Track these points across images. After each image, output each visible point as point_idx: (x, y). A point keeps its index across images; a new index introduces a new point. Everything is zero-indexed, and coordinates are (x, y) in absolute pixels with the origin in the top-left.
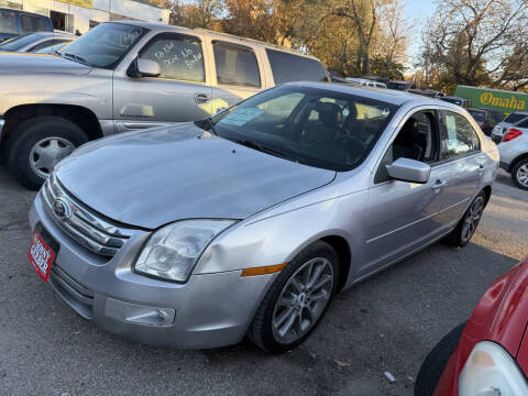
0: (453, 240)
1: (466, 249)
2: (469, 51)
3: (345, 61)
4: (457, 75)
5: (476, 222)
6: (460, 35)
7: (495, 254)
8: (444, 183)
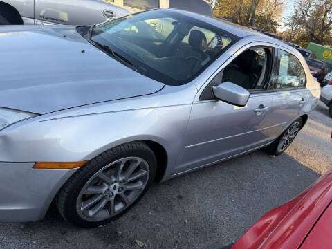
0: (271, 150)
1: (279, 157)
2: (323, 20)
3: (240, 14)
4: (312, 35)
5: (291, 140)
6: (320, 8)
7: (299, 164)
8: (266, 108)
